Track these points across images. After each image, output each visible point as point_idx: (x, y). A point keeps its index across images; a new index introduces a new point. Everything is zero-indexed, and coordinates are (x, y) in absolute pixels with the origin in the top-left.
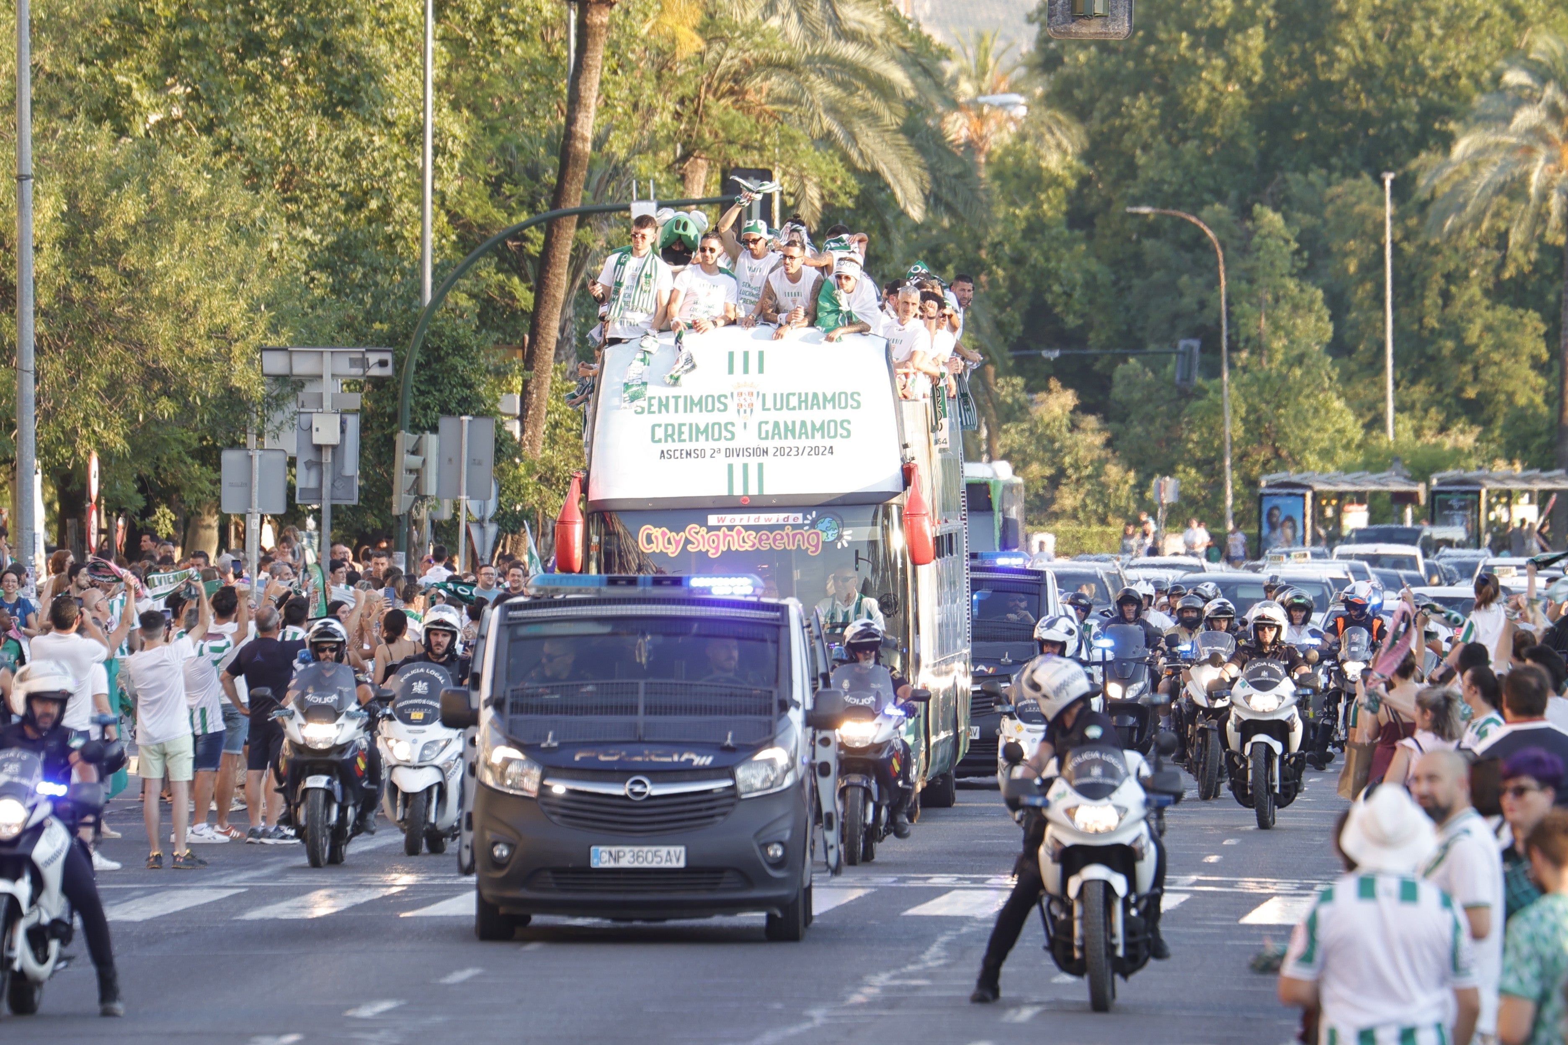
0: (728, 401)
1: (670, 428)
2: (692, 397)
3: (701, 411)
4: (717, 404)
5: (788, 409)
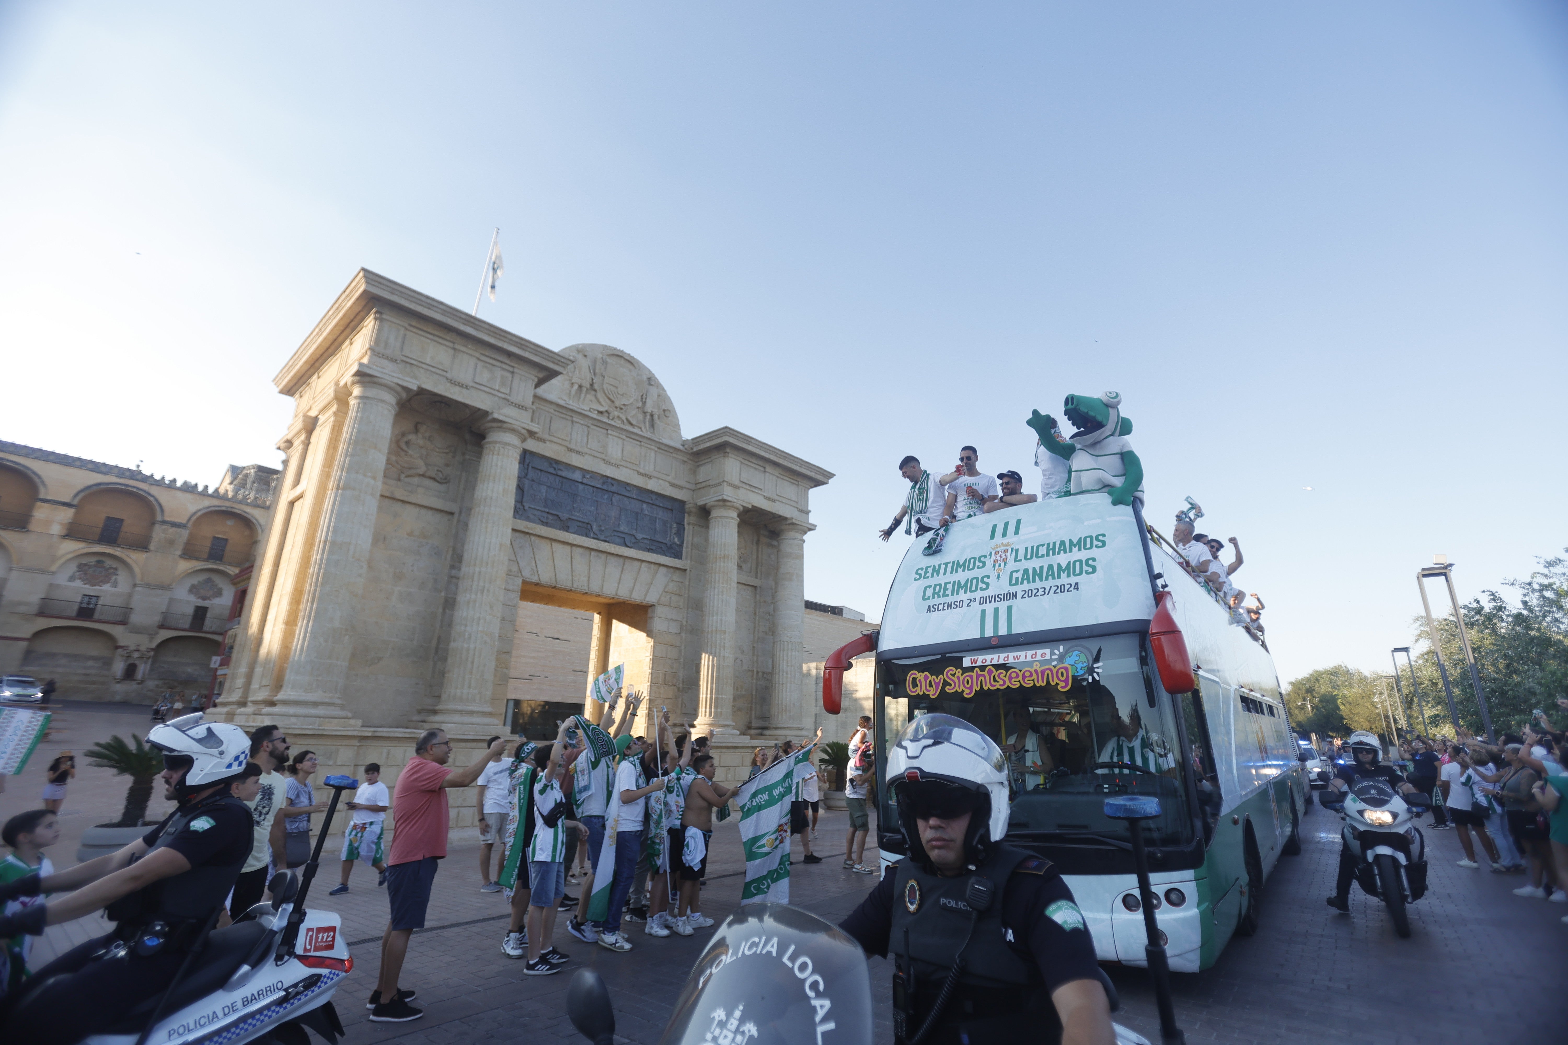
0: (987, 560)
1: (938, 587)
2: (958, 561)
3: (964, 570)
4: (977, 564)
5: (1037, 557)
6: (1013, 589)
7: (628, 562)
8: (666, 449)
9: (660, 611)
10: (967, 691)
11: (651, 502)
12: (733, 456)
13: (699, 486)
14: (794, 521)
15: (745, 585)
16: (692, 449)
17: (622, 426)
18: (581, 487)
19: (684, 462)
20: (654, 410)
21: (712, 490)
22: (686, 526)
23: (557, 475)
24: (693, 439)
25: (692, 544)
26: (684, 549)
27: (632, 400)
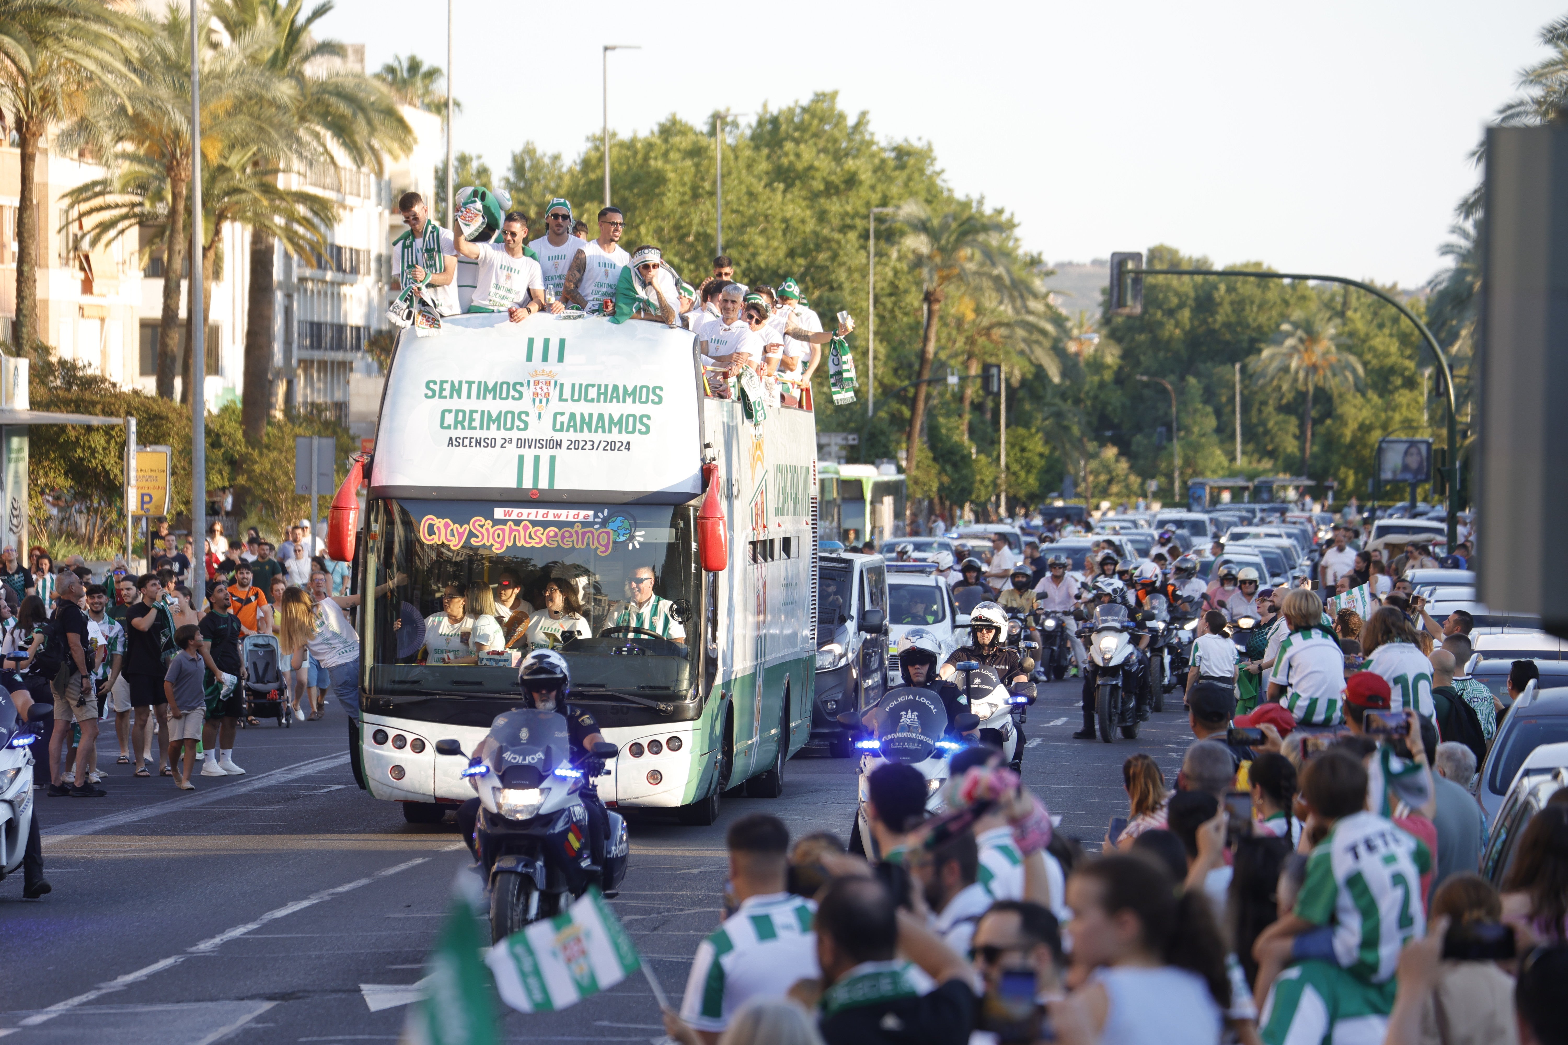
0: (524, 390)
1: (461, 415)
2: (486, 383)
3: (494, 398)
4: (512, 392)
5: (586, 400)
6: (557, 436)
10: (498, 546)
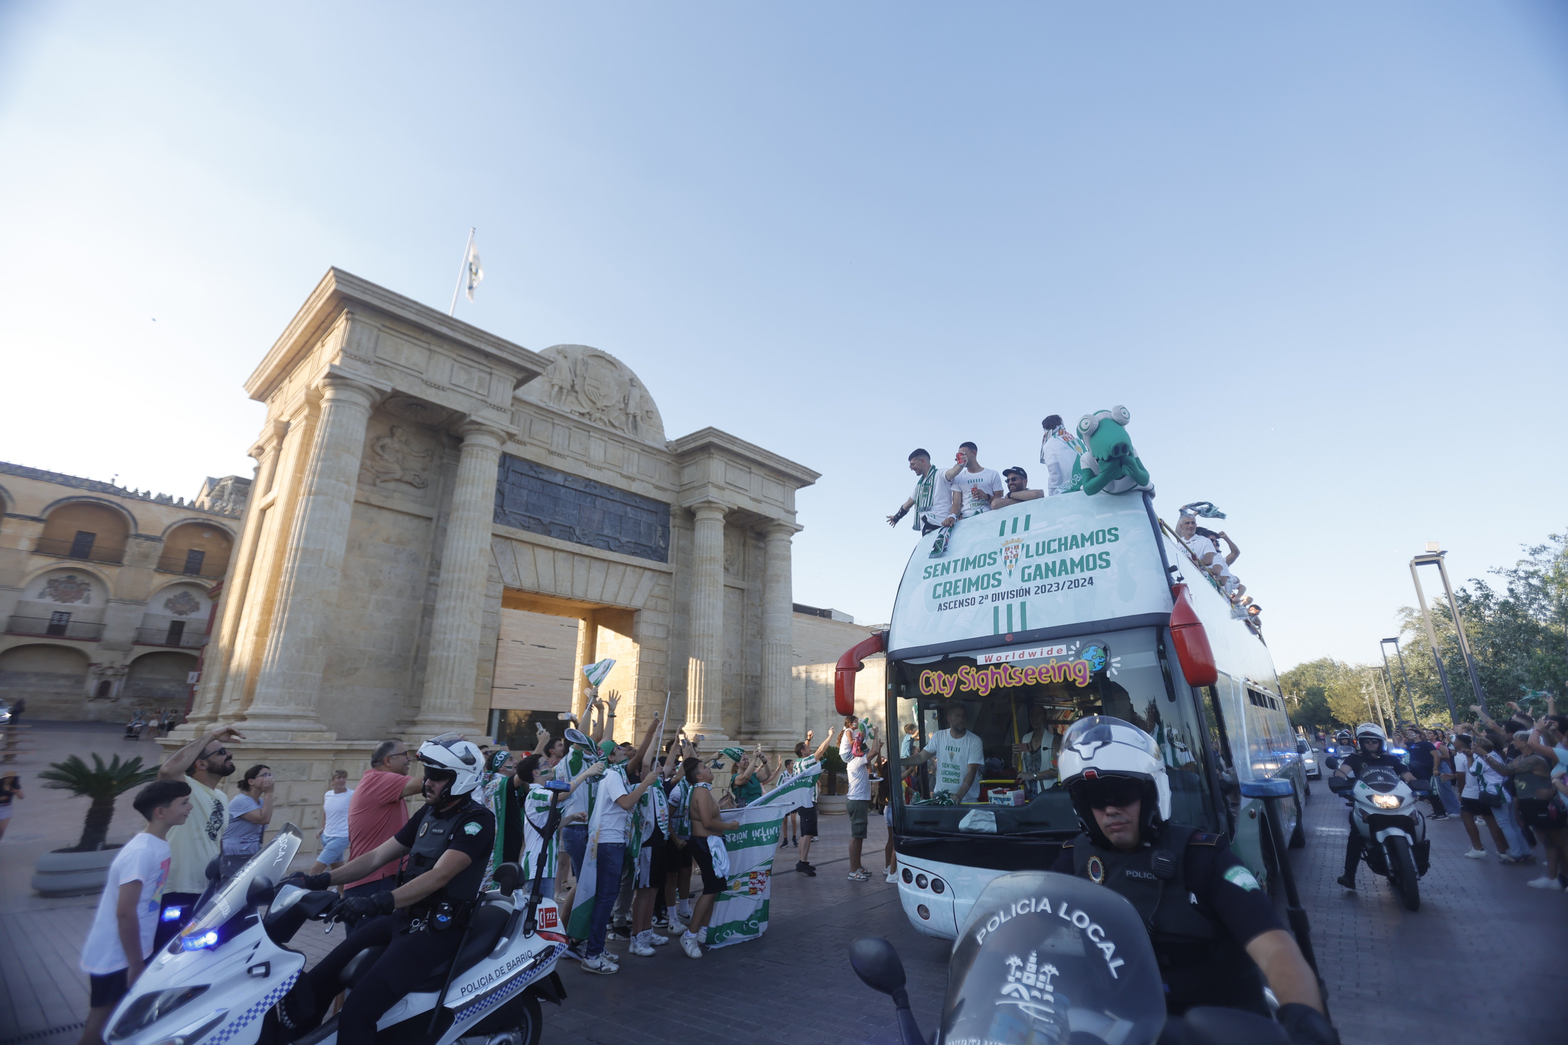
0: (998, 557)
1: (948, 585)
2: (968, 558)
3: (974, 568)
4: (988, 560)
5: (1049, 552)
6: (1026, 585)
7: (612, 566)
8: (649, 450)
9: (646, 616)
10: (983, 689)
11: (634, 504)
12: (718, 457)
13: (684, 488)
14: (781, 522)
15: (733, 587)
16: (676, 450)
17: (604, 428)
18: (563, 490)
19: (669, 463)
20: (636, 411)
21: (697, 492)
22: (671, 529)
23: (538, 478)
24: (677, 441)
25: (678, 547)
26: (670, 553)
27: (614, 402)
